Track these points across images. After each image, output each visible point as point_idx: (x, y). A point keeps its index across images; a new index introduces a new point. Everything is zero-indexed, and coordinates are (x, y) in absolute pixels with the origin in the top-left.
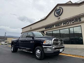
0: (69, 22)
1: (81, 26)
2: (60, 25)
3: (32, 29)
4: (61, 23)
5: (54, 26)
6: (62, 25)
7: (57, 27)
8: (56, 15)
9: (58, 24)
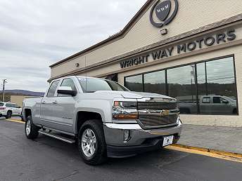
0: (198, 44)
1: (233, 56)
2: (168, 54)
3: (80, 67)
4: (170, 49)
5: (148, 58)
6: (175, 53)
7: (157, 59)
8: (157, 20)
9: (159, 51)
